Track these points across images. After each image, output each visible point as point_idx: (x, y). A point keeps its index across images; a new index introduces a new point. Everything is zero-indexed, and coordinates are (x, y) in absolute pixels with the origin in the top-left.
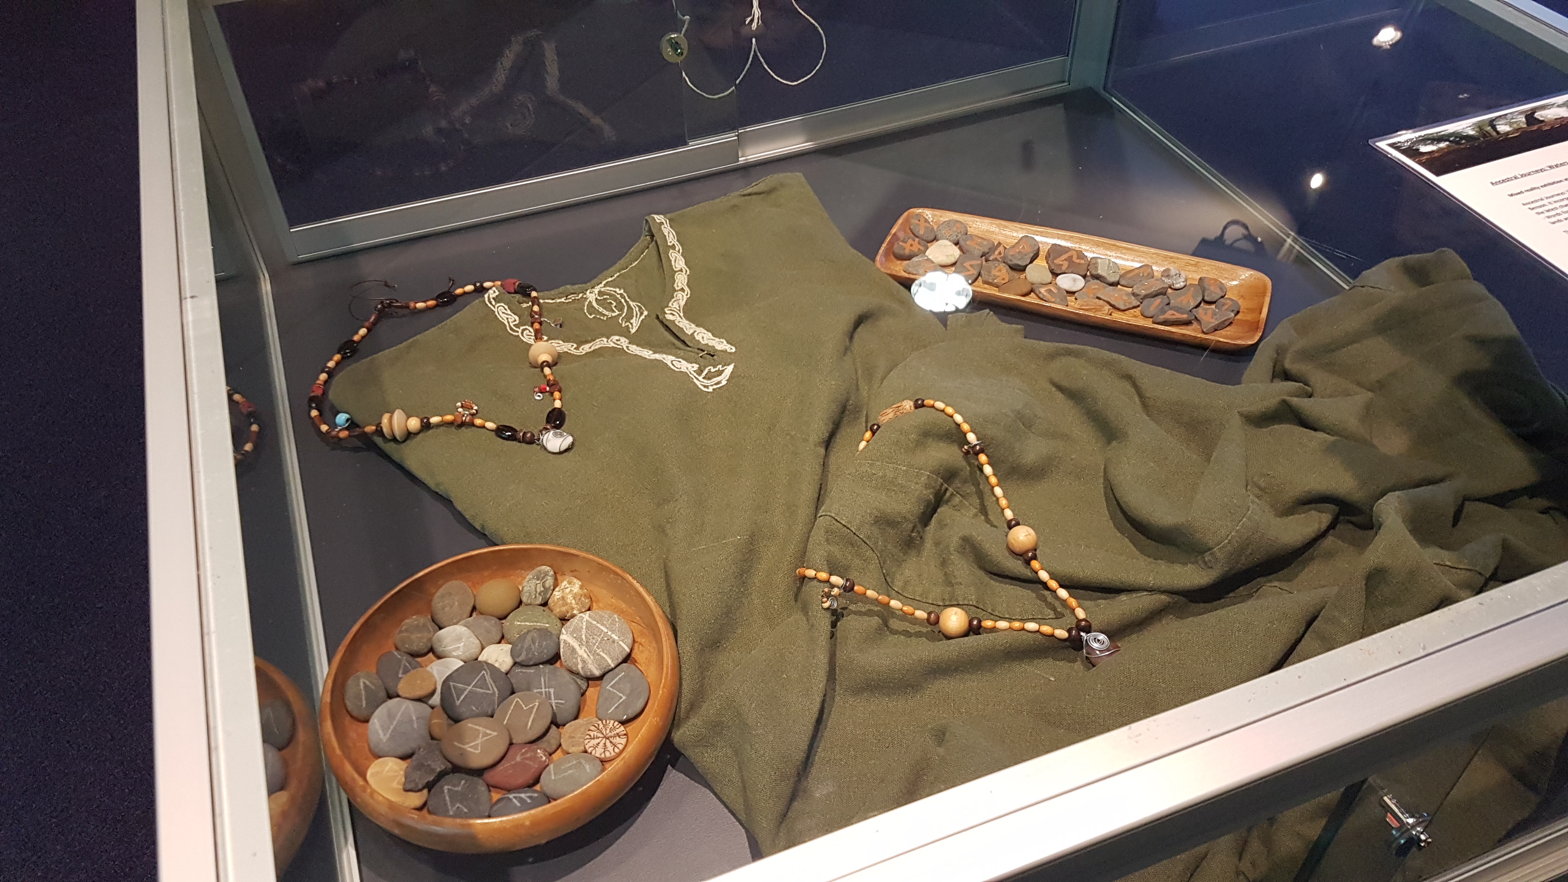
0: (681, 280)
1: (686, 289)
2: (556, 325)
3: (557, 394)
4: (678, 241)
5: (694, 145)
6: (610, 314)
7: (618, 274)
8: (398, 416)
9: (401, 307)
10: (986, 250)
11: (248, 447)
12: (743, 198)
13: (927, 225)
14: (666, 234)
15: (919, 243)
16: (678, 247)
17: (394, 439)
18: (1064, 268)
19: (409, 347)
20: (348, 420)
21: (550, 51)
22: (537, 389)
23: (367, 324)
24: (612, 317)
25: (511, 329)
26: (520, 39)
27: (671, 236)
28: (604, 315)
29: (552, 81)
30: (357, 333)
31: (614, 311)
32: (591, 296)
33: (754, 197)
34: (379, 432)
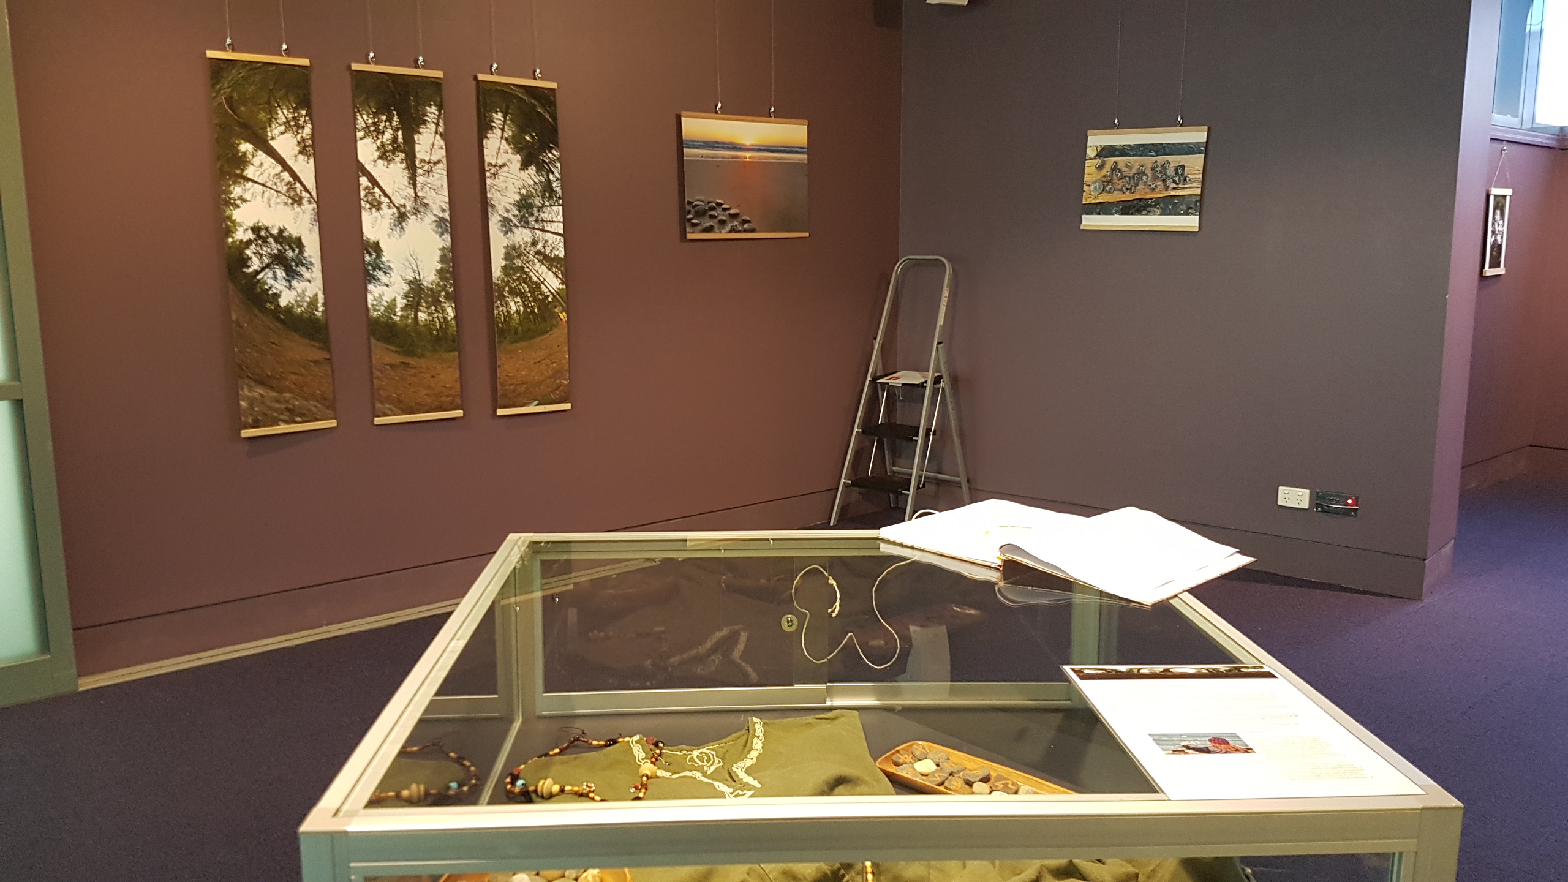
0: (754, 754)
1: (755, 760)
2: (666, 762)
3: (643, 790)
4: (764, 735)
5: (797, 687)
6: (701, 764)
7: (718, 745)
8: (549, 781)
9: (584, 741)
10: (955, 771)
11: (465, 788)
12: (817, 720)
13: (923, 750)
14: (757, 729)
15: (912, 758)
16: (762, 737)
17: (543, 797)
18: (999, 788)
19: (576, 758)
20: (523, 785)
21: (743, 637)
22: (633, 786)
23: (561, 747)
24: (702, 766)
25: (639, 761)
26: (729, 628)
27: (760, 730)
28: (697, 763)
29: (737, 653)
30: (553, 750)
31: (704, 762)
32: (696, 753)
33: (823, 721)
34: (535, 791)
